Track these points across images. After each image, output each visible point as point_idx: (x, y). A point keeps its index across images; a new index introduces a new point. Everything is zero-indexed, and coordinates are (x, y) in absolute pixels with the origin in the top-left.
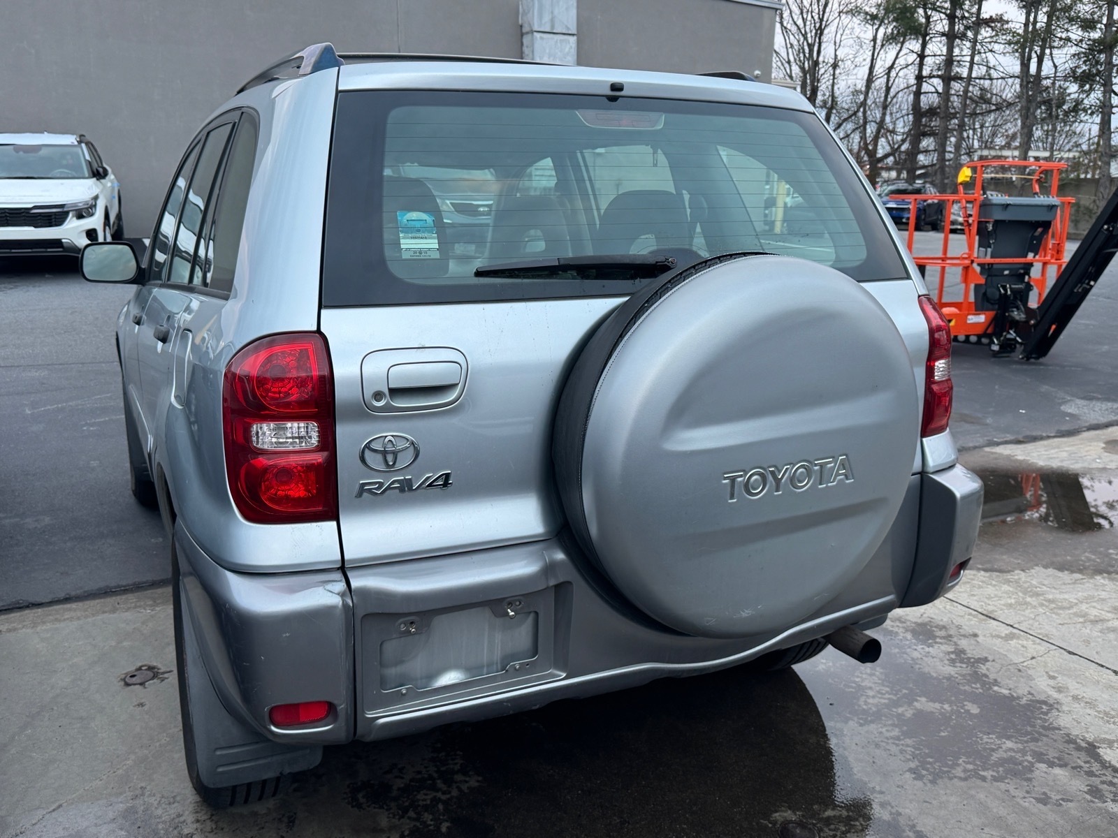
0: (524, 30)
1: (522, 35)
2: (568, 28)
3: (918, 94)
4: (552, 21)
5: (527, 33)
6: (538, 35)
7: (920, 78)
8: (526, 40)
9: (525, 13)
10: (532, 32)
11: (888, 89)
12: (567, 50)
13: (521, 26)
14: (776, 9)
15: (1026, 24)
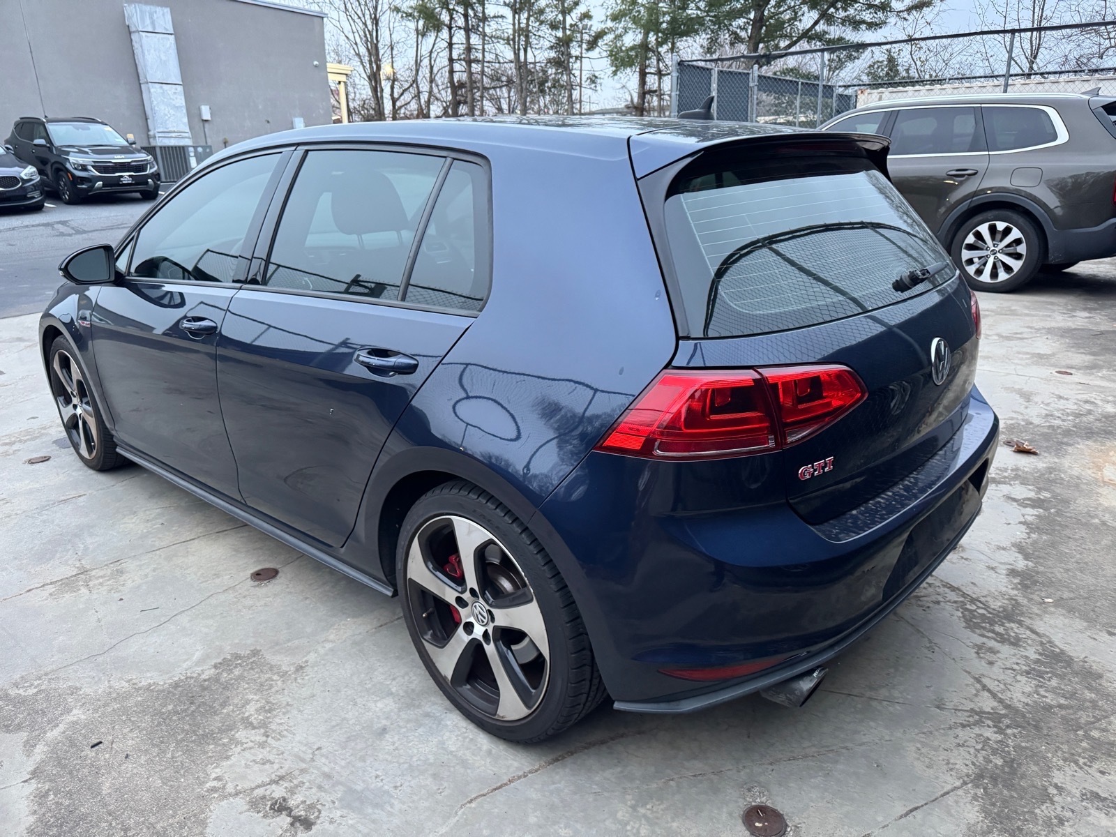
0: (133, 29)
1: (130, 33)
2: (167, 30)
3: (452, 72)
4: (153, 23)
5: (134, 32)
6: (144, 34)
7: (451, 60)
8: (134, 37)
9: (130, 18)
10: (138, 31)
11: (432, 68)
12: (168, 45)
13: (128, 26)
14: (323, 18)
15: (514, 24)
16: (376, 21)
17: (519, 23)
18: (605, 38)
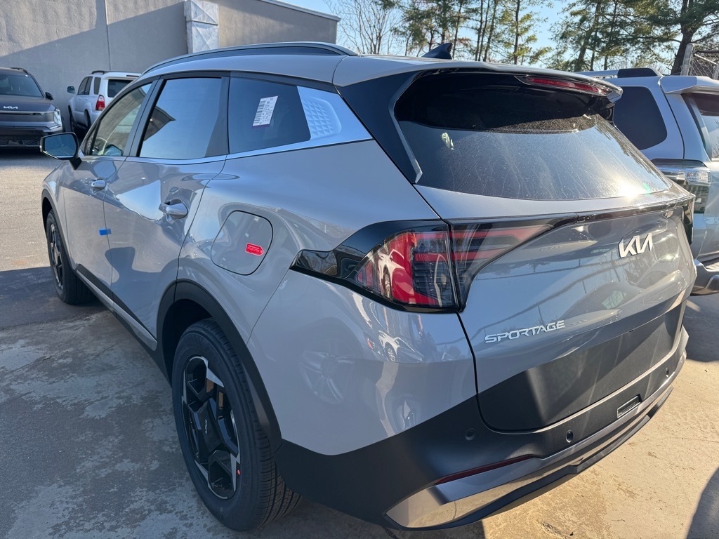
0: (187, 20)
1: (186, 22)
2: (214, 21)
5: (189, 21)
6: (195, 23)
8: (188, 25)
9: (187, 11)
10: (191, 21)
13: (185, 18)
14: (337, 21)
15: (478, 42)
16: (379, 38)
17: (482, 41)
18: (545, 55)
